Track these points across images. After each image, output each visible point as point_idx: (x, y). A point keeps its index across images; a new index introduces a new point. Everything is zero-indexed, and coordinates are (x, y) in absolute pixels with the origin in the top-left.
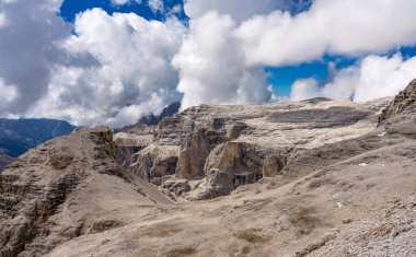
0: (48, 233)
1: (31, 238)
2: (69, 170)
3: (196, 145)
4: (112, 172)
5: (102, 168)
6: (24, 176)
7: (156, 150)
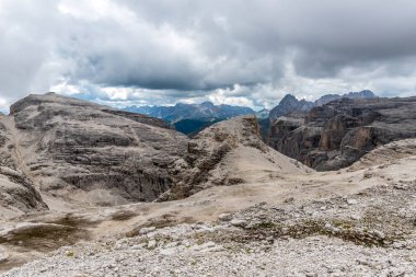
0: (207, 180)
1: (199, 182)
2: (225, 142)
3: (335, 127)
4: (253, 145)
5: (246, 142)
6: (200, 144)
7: (306, 129)
